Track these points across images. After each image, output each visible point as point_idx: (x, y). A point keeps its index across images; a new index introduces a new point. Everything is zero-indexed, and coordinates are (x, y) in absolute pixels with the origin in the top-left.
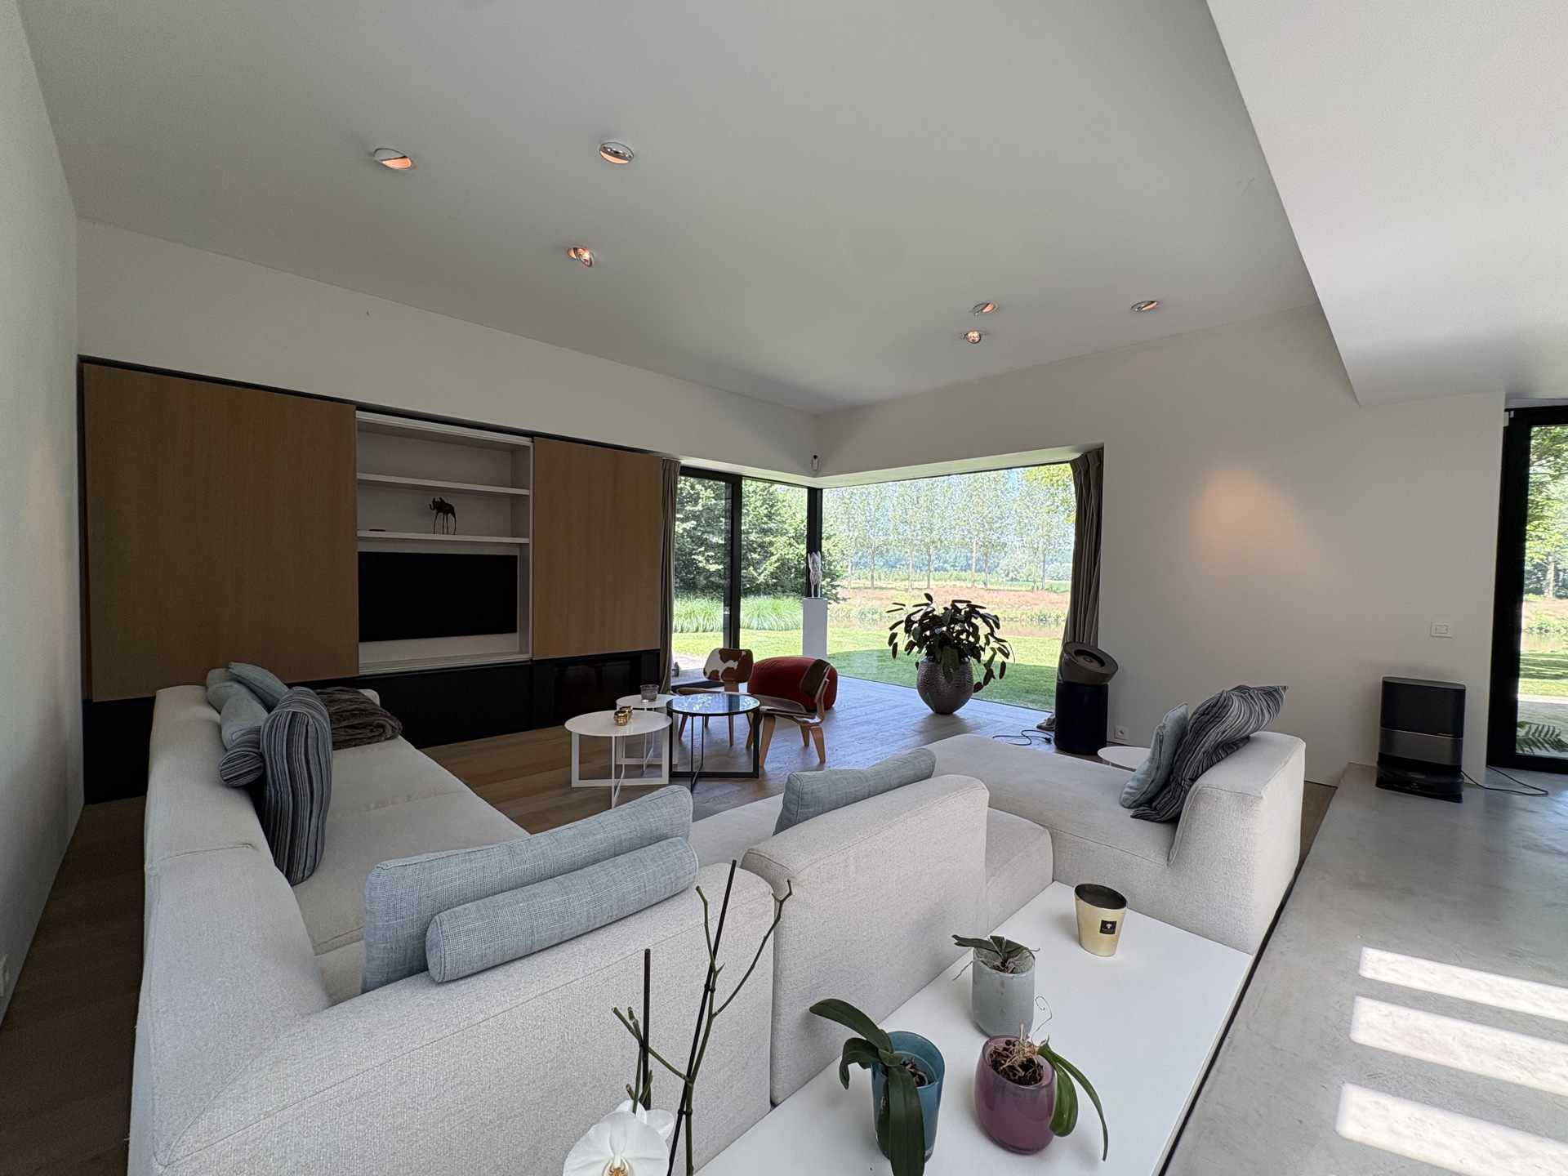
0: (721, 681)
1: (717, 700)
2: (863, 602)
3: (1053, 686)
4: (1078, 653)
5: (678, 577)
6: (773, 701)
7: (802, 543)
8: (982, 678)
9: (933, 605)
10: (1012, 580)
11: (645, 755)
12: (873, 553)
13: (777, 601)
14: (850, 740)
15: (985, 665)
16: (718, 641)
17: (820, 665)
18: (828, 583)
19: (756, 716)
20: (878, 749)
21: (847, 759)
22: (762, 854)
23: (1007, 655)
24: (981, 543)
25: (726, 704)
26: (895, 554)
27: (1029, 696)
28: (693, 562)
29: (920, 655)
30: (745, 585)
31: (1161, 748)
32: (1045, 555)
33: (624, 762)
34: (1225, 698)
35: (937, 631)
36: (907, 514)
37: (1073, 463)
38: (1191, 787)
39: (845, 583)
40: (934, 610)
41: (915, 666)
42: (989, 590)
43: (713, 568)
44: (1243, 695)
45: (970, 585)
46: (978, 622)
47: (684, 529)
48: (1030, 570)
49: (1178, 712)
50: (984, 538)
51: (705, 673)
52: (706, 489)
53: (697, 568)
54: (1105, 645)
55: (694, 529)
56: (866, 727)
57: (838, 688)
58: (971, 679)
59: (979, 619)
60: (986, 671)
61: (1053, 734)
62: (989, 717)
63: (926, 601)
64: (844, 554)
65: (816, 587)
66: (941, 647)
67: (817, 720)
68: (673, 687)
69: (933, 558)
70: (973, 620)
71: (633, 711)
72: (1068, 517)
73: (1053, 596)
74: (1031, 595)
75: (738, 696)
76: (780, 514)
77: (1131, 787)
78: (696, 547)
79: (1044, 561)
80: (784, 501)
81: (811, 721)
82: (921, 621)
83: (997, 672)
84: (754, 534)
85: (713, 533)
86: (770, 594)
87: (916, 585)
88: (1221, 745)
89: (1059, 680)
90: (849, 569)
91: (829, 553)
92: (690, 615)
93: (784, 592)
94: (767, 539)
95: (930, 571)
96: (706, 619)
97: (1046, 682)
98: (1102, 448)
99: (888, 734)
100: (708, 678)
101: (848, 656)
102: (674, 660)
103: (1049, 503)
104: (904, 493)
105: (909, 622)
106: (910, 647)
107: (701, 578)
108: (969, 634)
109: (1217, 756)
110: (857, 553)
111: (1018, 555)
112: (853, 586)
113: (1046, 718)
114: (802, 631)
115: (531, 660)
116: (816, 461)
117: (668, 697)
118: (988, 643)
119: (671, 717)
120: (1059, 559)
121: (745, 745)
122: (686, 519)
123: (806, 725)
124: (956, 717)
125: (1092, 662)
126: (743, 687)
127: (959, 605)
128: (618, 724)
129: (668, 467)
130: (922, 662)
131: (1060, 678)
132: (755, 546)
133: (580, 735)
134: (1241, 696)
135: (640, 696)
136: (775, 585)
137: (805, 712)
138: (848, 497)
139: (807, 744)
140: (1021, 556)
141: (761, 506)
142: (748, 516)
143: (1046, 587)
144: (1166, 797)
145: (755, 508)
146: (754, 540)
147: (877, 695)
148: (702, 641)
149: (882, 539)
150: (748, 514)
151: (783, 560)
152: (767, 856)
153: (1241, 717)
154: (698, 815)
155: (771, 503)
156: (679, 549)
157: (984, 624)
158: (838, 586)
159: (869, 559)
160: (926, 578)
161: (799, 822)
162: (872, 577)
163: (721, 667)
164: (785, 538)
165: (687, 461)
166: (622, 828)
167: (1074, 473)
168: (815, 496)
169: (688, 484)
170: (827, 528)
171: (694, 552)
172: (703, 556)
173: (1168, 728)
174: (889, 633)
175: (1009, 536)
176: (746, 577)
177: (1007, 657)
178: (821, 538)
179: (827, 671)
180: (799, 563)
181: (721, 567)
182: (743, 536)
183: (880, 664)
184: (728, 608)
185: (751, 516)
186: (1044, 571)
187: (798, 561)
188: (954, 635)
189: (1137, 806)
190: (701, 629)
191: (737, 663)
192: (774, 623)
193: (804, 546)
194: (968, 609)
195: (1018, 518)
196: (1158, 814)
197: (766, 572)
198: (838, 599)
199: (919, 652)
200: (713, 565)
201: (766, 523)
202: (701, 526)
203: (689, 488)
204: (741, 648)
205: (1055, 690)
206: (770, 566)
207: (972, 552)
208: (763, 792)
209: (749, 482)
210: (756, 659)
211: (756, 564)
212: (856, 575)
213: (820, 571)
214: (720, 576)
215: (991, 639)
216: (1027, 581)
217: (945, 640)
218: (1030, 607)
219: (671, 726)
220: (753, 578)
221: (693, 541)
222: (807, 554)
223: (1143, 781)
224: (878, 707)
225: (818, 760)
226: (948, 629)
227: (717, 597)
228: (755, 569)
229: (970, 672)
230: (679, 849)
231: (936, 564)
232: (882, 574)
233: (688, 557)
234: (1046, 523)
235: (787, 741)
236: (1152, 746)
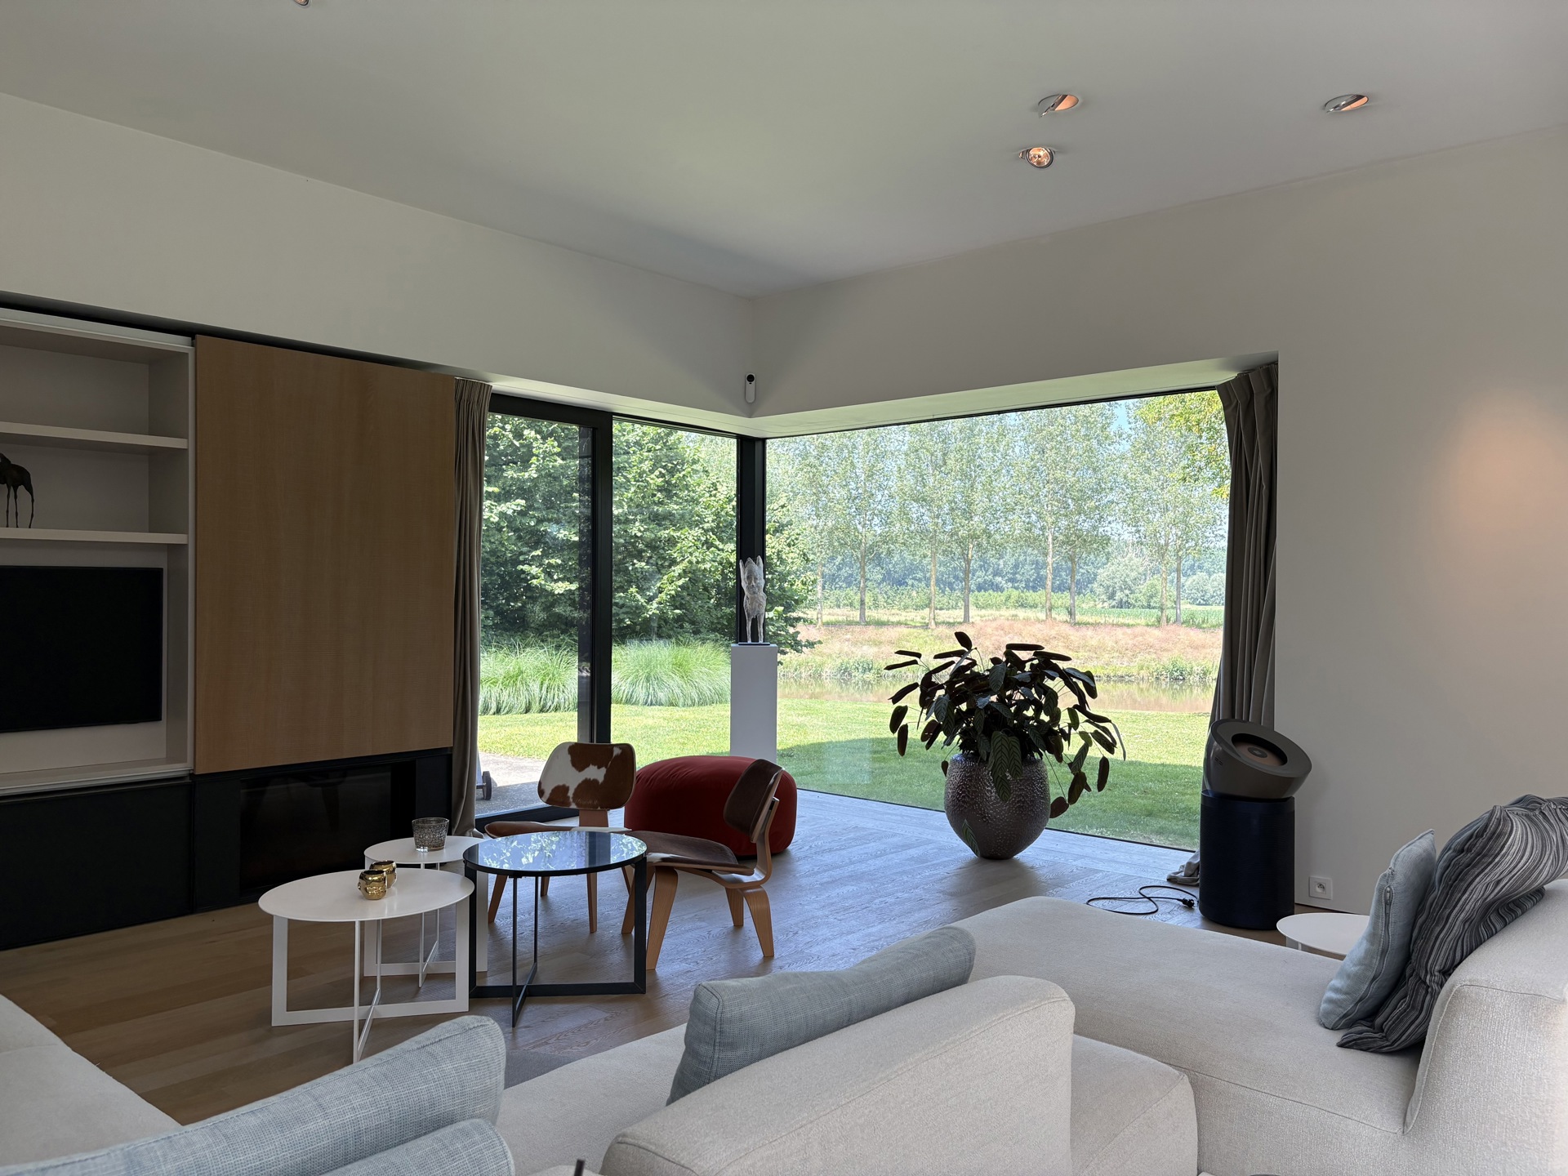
0: (573, 806)
1: (569, 841)
2: (846, 649)
3: (1196, 803)
4: (1239, 739)
5: (491, 607)
6: (672, 842)
7: (730, 539)
8: (1066, 790)
9: (973, 655)
10: (1121, 605)
11: (421, 959)
12: (863, 557)
13: (684, 650)
14: (820, 913)
15: (1070, 765)
16: (567, 729)
17: (762, 771)
18: (780, 615)
19: (639, 872)
20: (874, 930)
21: (814, 950)
22: (643, 1144)
23: (1110, 747)
24: (1061, 538)
25: (585, 853)
26: (903, 559)
27: (1153, 821)
28: (522, 578)
29: (949, 748)
30: (622, 621)
31: (1387, 915)
32: (1179, 558)
33: (379, 969)
34: (1499, 820)
35: (982, 702)
36: (924, 486)
37: (1224, 390)
38: (1442, 986)
39: (811, 614)
40: (974, 663)
41: (941, 771)
42: (1079, 624)
43: (560, 588)
44: (1531, 814)
45: (1042, 616)
46: (1056, 684)
47: (503, 515)
48: (1153, 586)
49: (1418, 847)
50: (1068, 528)
51: (541, 793)
52: (544, 438)
53: (529, 588)
54: (1288, 723)
55: (522, 513)
56: (850, 888)
57: (798, 813)
58: (1045, 792)
59: (1058, 679)
60: (1073, 776)
61: (1196, 892)
62: (1079, 863)
63: (959, 647)
64: (808, 560)
65: (755, 622)
66: (988, 733)
67: (757, 876)
68: (478, 820)
69: (974, 565)
70: (1048, 683)
71: (398, 870)
72: (1219, 486)
73: (1196, 635)
74: (1156, 632)
75: (607, 836)
76: (687, 487)
77: (1336, 990)
78: (525, 549)
79: (1178, 570)
80: (694, 462)
81: (746, 879)
82: (950, 683)
83: (1092, 779)
84: (637, 524)
85: (558, 522)
86: (669, 637)
87: (943, 615)
88: (1495, 905)
89: (1205, 791)
90: (819, 588)
91: (780, 558)
92: (513, 679)
93: (696, 632)
94: (664, 534)
95: (970, 590)
96: (545, 686)
97: (1184, 794)
98: (1276, 363)
99: (891, 900)
100: (547, 803)
101: (816, 752)
102: (483, 769)
103: (1184, 463)
104: (918, 445)
105: (928, 686)
106: (930, 735)
107: (537, 608)
108: (1039, 708)
109: (1487, 927)
110: (833, 558)
111: (1131, 559)
112: (826, 619)
113: (1185, 863)
114: (728, 707)
115: (192, 775)
116: (751, 387)
117: (469, 841)
118: (1074, 724)
119: (474, 879)
120: (1206, 565)
121: (620, 931)
122: (505, 496)
123: (737, 886)
124: (1019, 866)
125: (1263, 756)
126: (617, 818)
127: (1023, 655)
128: (367, 896)
129: (465, 397)
130: (955, 761)
131: (1208, 788)
132: (641, 546)
133: (289, 920)
134: (1527, 816)
135: (411, 840)
136: (679, 619)
137: (734, 861)
138: (815, 453)
139: (738, 924)
140: (1136, 560)
141: (652, 472)
142: (627, 490)
143: (1183, 617)
144: (1398, 1006)
145: (640, 475)
146: (639, 534)
147: (870, 825)
148: (538, 729)
149: (879, 532)
150: (625, 486)
151: (694, 572)
152: (653, 1148)
153: (1527, 854)
154: (518, 1071)
155: (671, 464)
156: (493, 552)
157: (1066, 689)
158: (798, 619)
159: (855, 570)
160: (961, 603)
161: (717, 1077)
162: (862, 602)
163: (573, 779)
164: (697, 532)
165: (505, 384)
166: (362, 1107)
167: (1225, 408)
168: (751, 452)
169: (508, 427)
170: (774, 513)
171: (521, 558)
172: (541, 565)
173: (1399, 878)
174: (891, 708)
175: (1113, 525)
176: (623, 606)
177: (1111, 751)
178: (764, 532)
179: (775, 783)
180: (725, 577)
181: (574, 587)
182: (616, 528)
183: (877, 765)
184: (587, 666)
185: (633, 489)
186: (1178, 588)
187: (722, 573)
188: (1013, 709)
189: (1350, 1025)
190: (536, 706)
191: (603, 770)
192: (677, 691)
193: (732, 546)
194: (1036, 662)
195: (1128, 491)
196: (1385, 1038)
197: (663, 595)
198: (798, 643)
199: (948, 743)
200: (560, 584)
201: (661, 503)
202: (535, 509)
203: (511, 436)
204: (613, 741)
205: (1199, 809)
206: (670, 584)
207: (1046, 555)
208: (653, 1021)
209: (628, 426)
210: (642, 761)
211: (642, 581)
212: (832, 598)
213: (762, 594)
214: (573, 604)
215: (1082, 717)
216: (1149, 607)
217: (994, 720)
218: (1154, 656)
219: (473, 897)
220: (637, 607)
221: (520, 538)
222: (738, 563)
223: (1356, 978)
224: (873, 847)
225: (758, 955)
226: (1001, 700)
227: (568, 644)
228: (641, 590)
229: (1042, 780)
230: (474, 1143)
231: (980, 577)
232: (880, 597)
233: (510, 568)
234: (1180, 499)
235: (701, 920)
236: (1372, 911)
